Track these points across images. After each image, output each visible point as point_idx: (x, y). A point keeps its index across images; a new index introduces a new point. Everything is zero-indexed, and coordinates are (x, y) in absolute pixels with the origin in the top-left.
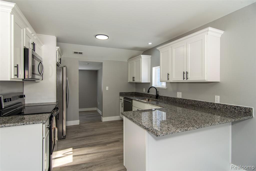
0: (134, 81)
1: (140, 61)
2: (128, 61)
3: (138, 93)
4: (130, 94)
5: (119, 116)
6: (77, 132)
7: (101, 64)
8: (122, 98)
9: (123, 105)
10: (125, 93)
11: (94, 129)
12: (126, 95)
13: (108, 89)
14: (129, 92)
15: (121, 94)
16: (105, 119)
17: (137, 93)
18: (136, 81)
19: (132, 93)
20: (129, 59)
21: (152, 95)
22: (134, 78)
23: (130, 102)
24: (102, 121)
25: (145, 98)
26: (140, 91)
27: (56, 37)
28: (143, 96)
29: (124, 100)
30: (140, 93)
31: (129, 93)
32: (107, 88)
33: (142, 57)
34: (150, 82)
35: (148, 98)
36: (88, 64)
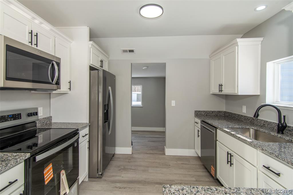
0: (221, 91)
1: (234, 52)
2: (210, 57)
3: (231, 113)
4: (214, 114)
5: (194, 149)
6: (123, 167)
7: (163, 66)
8: (199, 121)
9: (200, 133)
10: (205, 111)
11: (148, 167)
12: (207, 115)
13: (174, 105)
14: (213, 110)
15: (198, 114)
16: (169, 152)
17: (229, 113)
18: (226, 91)
19: (220, 112)
20: (212, 53)
21: (265, 121)
22: (221, 85)
23: (212, 132)
24: (164, 154)
25: (247, 127)
26: (234, 110)
27: (88, 27)
28: (242, 121)
29: (202, 125)
30: (235, 114)
31: (213, 112)
32: (173, 103)
33: (239, 44)
34: (259, 94)
35: (256, 128)
36: (148, 67)
